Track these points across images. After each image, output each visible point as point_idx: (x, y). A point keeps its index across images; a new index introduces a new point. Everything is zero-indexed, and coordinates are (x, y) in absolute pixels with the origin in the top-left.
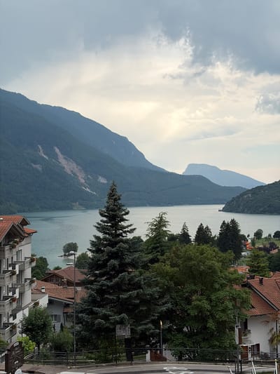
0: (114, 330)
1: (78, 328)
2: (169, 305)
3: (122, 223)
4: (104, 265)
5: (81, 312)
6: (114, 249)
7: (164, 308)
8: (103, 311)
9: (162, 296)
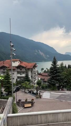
0: (55, 84)
1: (48, 84)
2: (66, 80)
3: (56, 64)
4: (53, 72)
5: (49, 81)
6: (55, 69)
7: (65, 81)
8: (53, 81)
9: (65, 78)
